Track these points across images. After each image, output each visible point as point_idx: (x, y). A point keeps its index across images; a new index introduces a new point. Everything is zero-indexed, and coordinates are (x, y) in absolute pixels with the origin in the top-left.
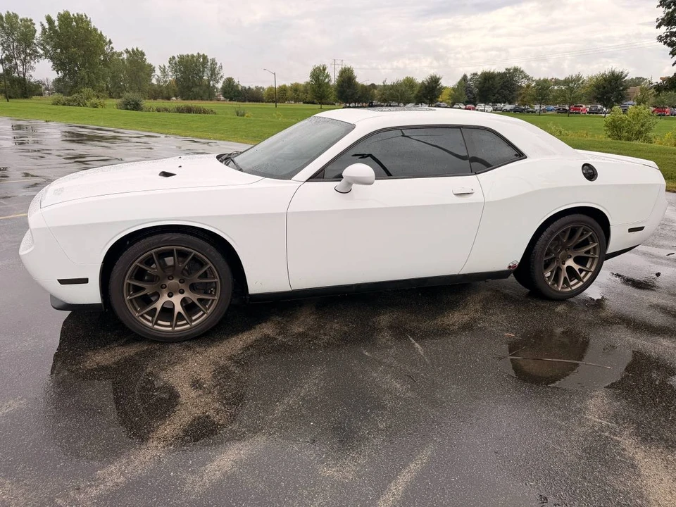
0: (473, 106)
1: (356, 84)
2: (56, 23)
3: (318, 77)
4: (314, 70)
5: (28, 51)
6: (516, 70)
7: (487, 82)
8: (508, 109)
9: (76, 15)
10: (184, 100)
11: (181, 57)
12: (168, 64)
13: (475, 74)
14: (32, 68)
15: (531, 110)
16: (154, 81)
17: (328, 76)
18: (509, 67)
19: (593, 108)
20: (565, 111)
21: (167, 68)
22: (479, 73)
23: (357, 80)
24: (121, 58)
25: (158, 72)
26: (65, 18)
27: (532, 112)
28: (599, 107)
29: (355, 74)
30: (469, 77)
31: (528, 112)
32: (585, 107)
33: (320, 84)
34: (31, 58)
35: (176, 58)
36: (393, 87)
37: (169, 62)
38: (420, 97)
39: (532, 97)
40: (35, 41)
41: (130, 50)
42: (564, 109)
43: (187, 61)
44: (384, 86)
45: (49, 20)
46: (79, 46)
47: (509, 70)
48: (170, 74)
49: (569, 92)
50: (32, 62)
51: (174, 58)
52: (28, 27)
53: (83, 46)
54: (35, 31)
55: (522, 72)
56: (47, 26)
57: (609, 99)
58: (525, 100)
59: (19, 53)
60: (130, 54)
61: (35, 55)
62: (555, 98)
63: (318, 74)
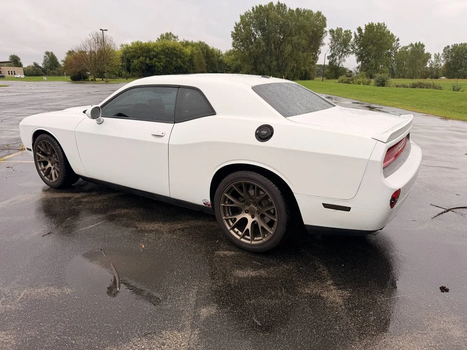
2: (363, 31)
5: (345, 50)
9: (377, 24)
10: (451, 78)
11: (455, 46)
12: (442, 52)
14: (344, 60)
16: (428, 65)
21: (441, 55)
24: (407, 50)
25: (433, 59)
26: (370, 27)
34: (345, 54)
35: (451, 47)
37: (444, 50)
40: (350, 44)
41: (414, 44)
43: (459, 48)
45: (360, 30)
46: (374, 44)
48: (443, 59)
50: (345, 57)
51: (448, 47)
52: (348, 35)
53: (377, 44)
54: (352, 37)
56: (358, 34)
59: (339, 52)
60: (413, 47)
61: (347, 52)
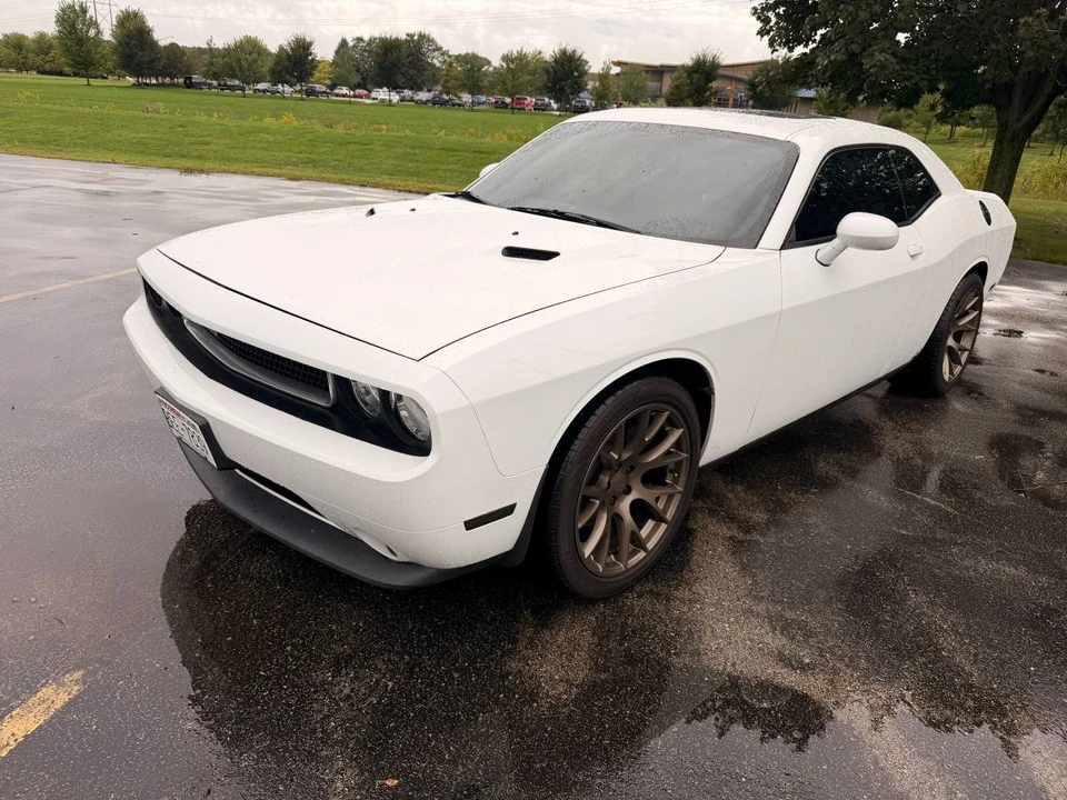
0: (366, 92)
1: (154, 44)
3: (73, 26)
4: (63, 10)
6: (422, 36)
7: (390, 54)
8: (424, 99)
13: (360, 40)
15: (458, 101)
17: (94, 24)
18: (411, 32)
19: (540, 103)
20: (505, 106)
22: (366, 38)
23: (156, 36)
27: (460, 105)
28: (547, 100)
29: (150, 23)
30: (351, 44)
31: (454, 105)
32: (530, 100)
33: (81, 39)
36: (227, 52)
38: (280, 72)
39: (460, 83)
42: (503, 103)
44: (211, 49)
47: (412, 36)
49: (510, 76)
55: (433, 41)
57: (562, 90)
58: (449, 85)
62: (492, 85)
63: (72, 21)
